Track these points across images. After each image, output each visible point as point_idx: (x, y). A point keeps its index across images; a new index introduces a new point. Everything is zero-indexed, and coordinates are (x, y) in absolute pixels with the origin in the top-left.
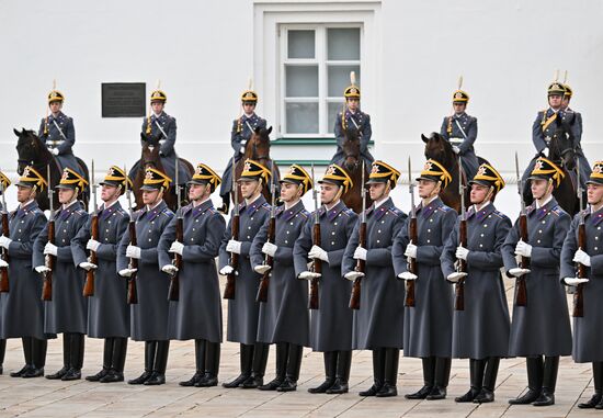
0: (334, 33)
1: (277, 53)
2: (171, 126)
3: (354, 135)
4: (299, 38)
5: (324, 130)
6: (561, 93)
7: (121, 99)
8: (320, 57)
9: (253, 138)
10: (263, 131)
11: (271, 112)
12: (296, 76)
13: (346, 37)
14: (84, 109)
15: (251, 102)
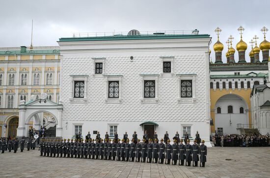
0: (115, 126)
1: (109, 128)
2: (99, 135)
3: (116, 136)
4: (112, 127)
5: (114, 135)
6: (135, 132)
7: (95, 132)
8: (113, 129)
9: (107, 136)
10: (108, 135)
11: (109, 134)
12: (111, 130)
13: (116, 127)
14: (91, 133)
15: (107, 133)
